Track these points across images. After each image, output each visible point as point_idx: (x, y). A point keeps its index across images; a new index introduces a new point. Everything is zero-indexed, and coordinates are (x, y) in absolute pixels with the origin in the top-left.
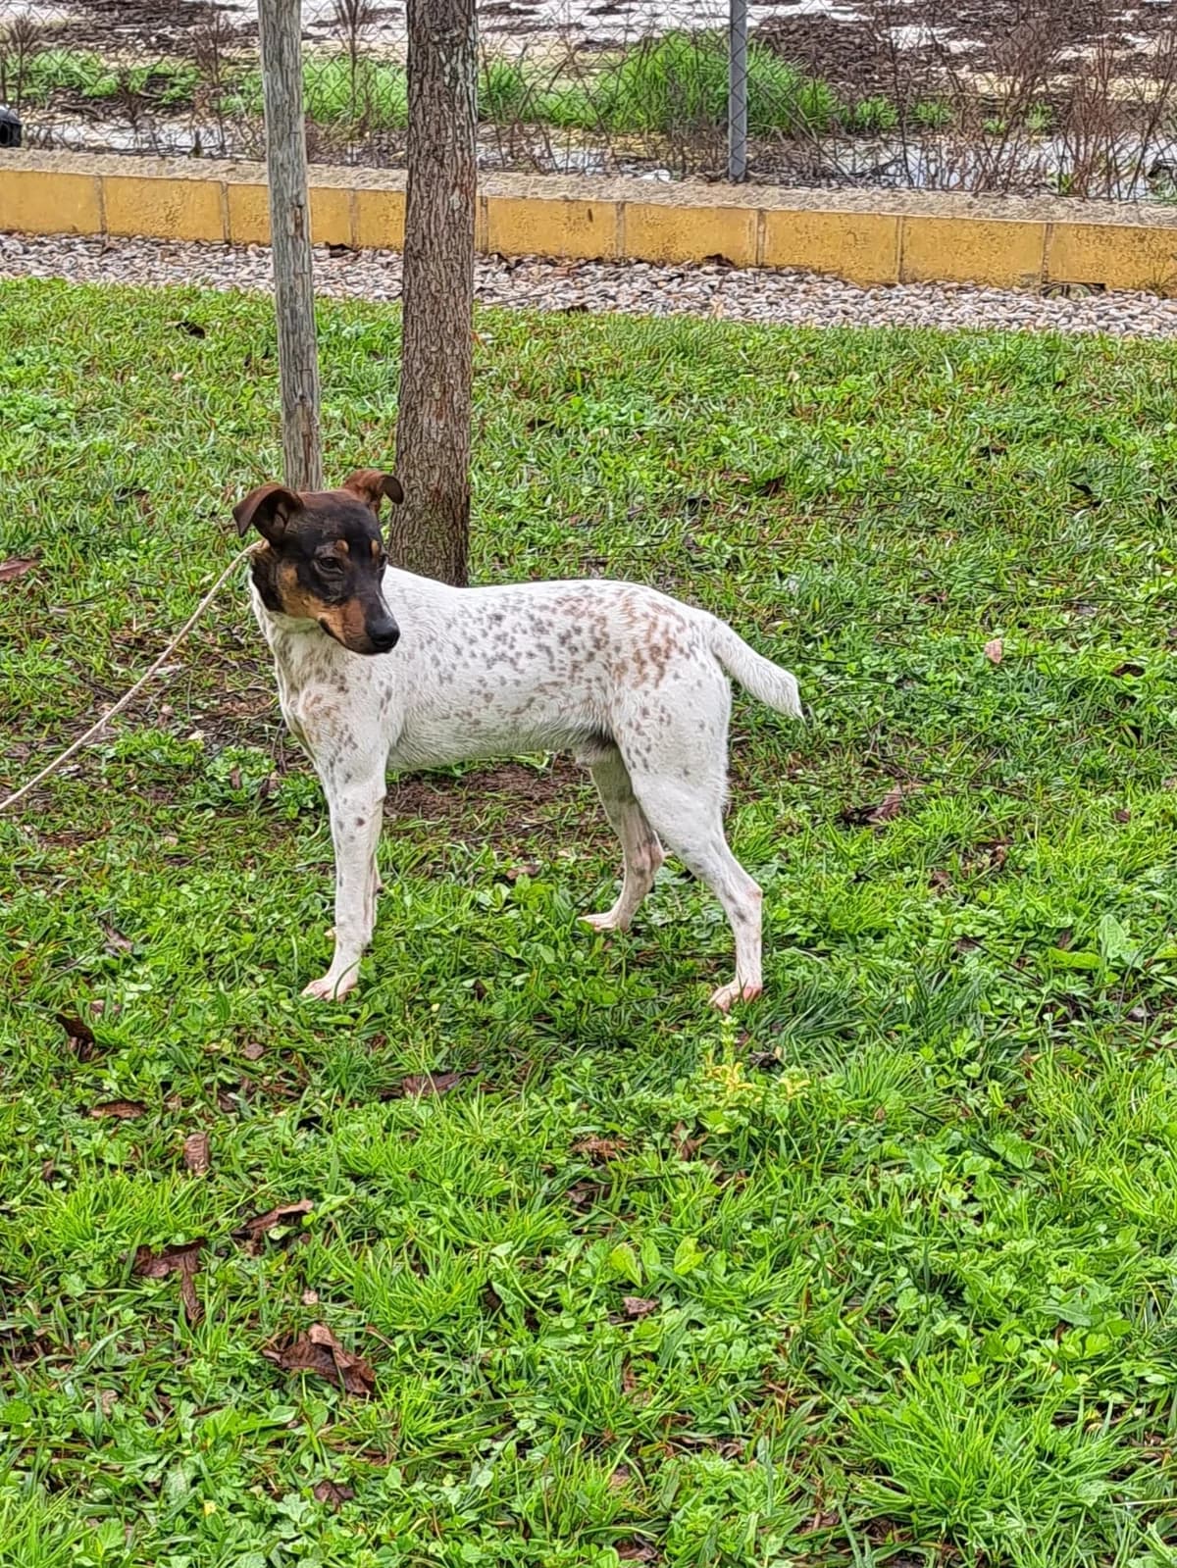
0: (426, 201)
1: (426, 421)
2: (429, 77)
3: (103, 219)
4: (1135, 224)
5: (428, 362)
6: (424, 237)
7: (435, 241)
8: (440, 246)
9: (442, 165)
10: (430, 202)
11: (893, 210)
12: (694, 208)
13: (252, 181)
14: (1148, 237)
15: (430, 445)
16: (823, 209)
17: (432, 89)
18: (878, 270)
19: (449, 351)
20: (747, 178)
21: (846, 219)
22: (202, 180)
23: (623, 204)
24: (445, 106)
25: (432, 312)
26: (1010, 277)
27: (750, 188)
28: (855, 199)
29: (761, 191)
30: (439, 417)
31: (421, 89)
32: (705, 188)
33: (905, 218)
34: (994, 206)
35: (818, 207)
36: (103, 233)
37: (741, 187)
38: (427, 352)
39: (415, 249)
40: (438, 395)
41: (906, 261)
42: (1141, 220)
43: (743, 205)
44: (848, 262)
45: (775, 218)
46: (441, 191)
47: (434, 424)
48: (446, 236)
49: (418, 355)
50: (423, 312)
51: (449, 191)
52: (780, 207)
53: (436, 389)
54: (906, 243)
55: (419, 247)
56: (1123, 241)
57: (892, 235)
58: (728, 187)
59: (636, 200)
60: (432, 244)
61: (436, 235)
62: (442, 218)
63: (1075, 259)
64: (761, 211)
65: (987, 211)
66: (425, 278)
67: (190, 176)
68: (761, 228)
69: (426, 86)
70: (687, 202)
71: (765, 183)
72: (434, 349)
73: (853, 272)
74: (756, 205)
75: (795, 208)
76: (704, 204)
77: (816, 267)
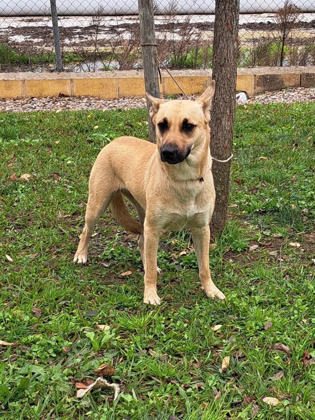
0: (226, 46)
1: (224, 122)
2: (228, 3)
4: (189, 76)
5: (226, 102)
6: (225, 59)
7: (229, 60)
8: (231, 61)
9: (232, 33)
10: (228, 47)
11: (114, 76)
12: (49, 80)
14: (194, 79)
15: (225, 131)
16: (91, 77)
17: (229, 7)
18: (111, 94)
19: (232, 98)
20: (63, 71)
21: (100, 80)
24: (233, 13)
25: (228, 84)
27: (65, 73)
29: (69, 73)
30: (228, 121)
31: (225, 7)
32: (50, 74)
33: (118, 79)
35: (89, 77)
37: (62, 73)
38: (225, 98)
39: (221, 63)
40: (228, 114)
41: (120, 91)
42: (190, 74)
43: (65, 78)
44: (101, 93)
45: (76, 81)
46: (231, 42)
47: (226, 124)
48: (233, 58)
49: (222, 100)
50: (224, 85)
51: (234, 42)
52: (77, 78)
53: (228, 111)
54: (120, 86)
55: (223, 62)
56: (187, 81)
57: (115, 84)
59: (29, 79)
60: (228, 60)
61: (230, 58)
62: (232, 52)
64: (71, 80)
66: (225, 73)
68: (72, 85)
69: (227, 6)
70: (46, 78)
72: (228, 97)
73: (104, 96)
74: (69, 78)
75: (82, 78)
76: (51, 79)
77: (91, 95)
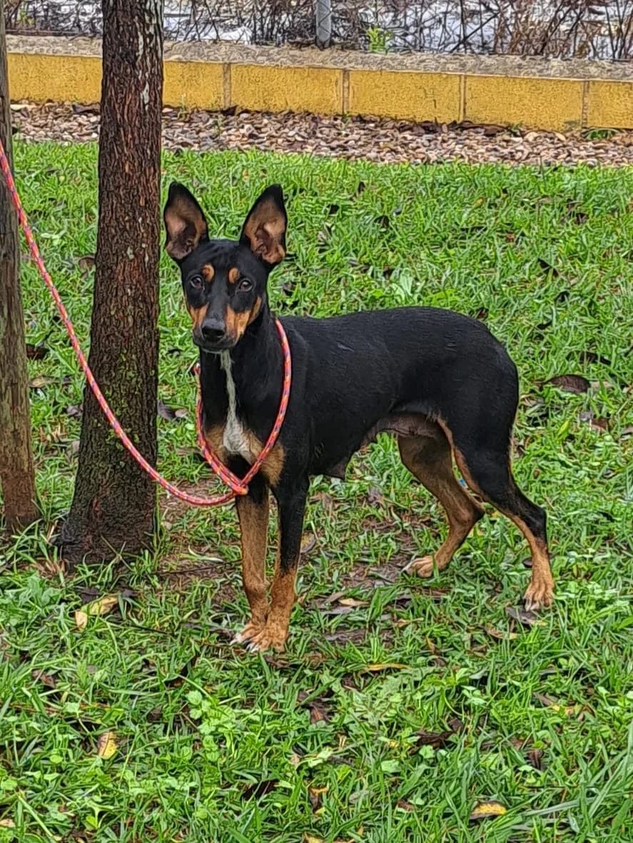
11: (456, 70)
16: (397, 69)
20: (333, 44)
23: (229, 65)
26: (555, 123)
27: (335, 52)
28: (423, 61)
29: (344, 54)
32: (297, 52)
33: (466, 76)
34: (540, 67)
35: (393, 68)
37: (327, 52)
41: (468, 110)
43: (330, 65)
45: (357, 77)
52: (361, 68)
54: (468, 97)
57: (456, 90)
58: (317, 50)
59: (240, 62)
63: (608, 109)
64: (345, 71)
65: (534, 70)
68: (346, 85)
70: (283, 63)
71: (347, 48)
74: (341, 66)
75: (374, 68)
76: (297, 65)
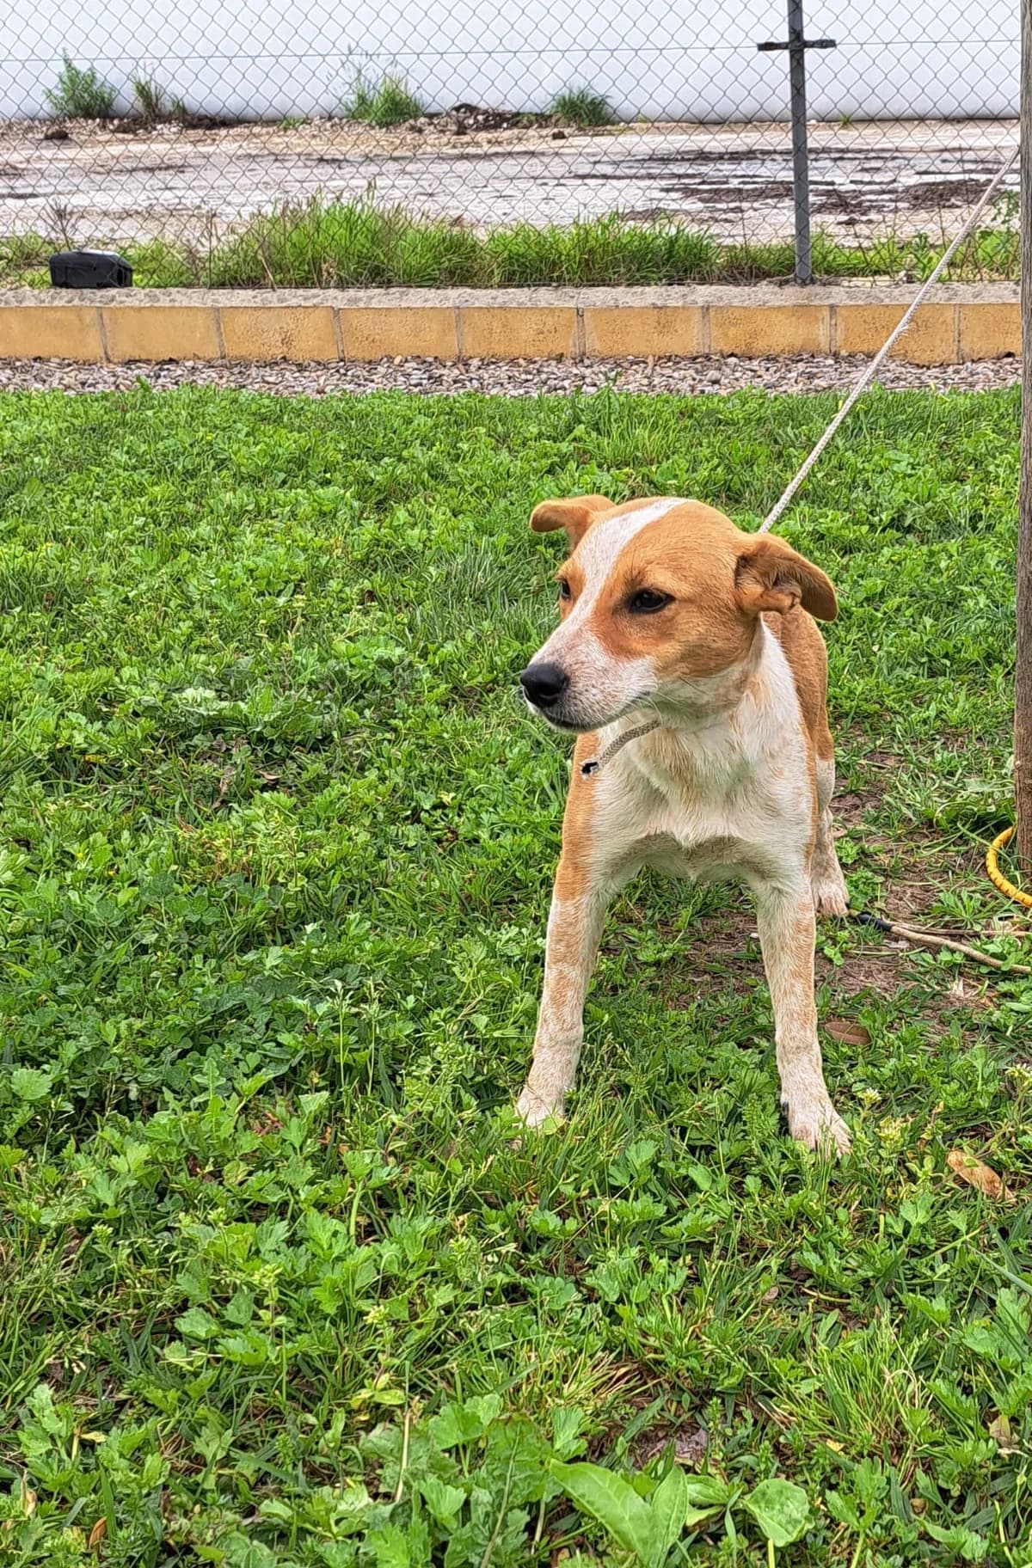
3: (221, 346)
11: (950, 299)
12: (773, 308)
13: (362, 305)
16: (887, 301)
18: (938, 351)
20: (813, 282)
22: (315, 306)
23: (708, 309)
27: (818, 289)
29: (828, 290)
33: (962, 306)
36: (223, 357)
41: (963, 343)
44: (912, 346)
45: (845, 312)
52: (849, 302)
59: (720, 304)
64: (832, 307)
67: (303, 304)
70: (765, 303)
71: (830, 284)
73: (917, 354)
75: (862, 302)
